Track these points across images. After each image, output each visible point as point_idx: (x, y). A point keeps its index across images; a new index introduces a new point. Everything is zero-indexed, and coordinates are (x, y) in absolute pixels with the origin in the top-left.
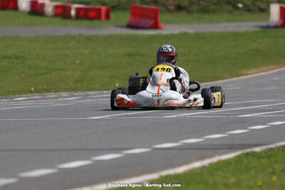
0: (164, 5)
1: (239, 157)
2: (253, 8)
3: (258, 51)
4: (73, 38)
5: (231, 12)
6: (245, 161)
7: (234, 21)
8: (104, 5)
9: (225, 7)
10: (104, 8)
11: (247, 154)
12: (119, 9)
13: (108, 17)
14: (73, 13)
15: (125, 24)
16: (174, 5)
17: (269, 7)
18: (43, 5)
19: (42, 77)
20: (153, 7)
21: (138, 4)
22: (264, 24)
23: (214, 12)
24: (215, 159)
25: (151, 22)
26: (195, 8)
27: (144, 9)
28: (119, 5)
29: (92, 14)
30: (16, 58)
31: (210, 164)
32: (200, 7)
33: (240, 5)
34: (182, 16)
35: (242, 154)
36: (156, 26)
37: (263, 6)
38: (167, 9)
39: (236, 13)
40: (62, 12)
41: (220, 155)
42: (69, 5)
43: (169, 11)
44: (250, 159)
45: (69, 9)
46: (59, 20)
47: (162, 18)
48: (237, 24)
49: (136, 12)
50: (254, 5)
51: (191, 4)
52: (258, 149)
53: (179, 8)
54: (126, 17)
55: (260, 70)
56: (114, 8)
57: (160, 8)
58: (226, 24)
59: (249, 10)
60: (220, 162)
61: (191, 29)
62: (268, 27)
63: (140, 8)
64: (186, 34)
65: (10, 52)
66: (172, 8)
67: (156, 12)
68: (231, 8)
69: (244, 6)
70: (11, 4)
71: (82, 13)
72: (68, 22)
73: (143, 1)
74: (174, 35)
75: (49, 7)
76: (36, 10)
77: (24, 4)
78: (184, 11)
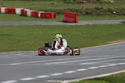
0: (80, 12)
2: (120, 13)
3: (119, 33)
5: (110, 15)
7: (111, 19)
8: (53, 12)
9: (108, 13)
10: (53, 13)
12: (60, 14)
13: (55, 17)
14: (39, 15)
15: (62, 21)
16: (85, 12)
23: (102, 15)
25: (73, 20)
26: (94, 13)
27: (70, 13)
28: (60, 12)
29: (48, 16)
32: (97, 13)
33: (115, 12)
34: (88, 17)
36: (75, 21)
38: (82, 14)
39: (113, 16)
40: (35, 15)
42: (38, 11)
45: (38, 13)
46: (33, 18)
48: (112, 21)
49: (67, 15)
53: (87, 13)
55: (116, 41)
56: (58, 13)
58: (107, 21)
59: (119, 15)
61: (90, 23)
64: (88, 25)
66: (84, 13)
67: (76, 15)
68: (110, 13)
69: (116, 13)
70: (13, 11)
71: (43, 15)
72: (37, 19)
73: (71, 10)
74: (83, 26)
75: (29, 12)
76: (24, 14)
77: (18, 11)
78: (89, 15)
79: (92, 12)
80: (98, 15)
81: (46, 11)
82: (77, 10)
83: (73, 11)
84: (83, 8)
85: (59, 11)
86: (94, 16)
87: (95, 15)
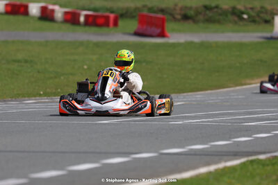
0: (171, 15)
1: (244, 164)
2: (257, 19)
5: (236, 23)
6: (250, 168)
8: (112, 12)
9: (230, 17)
10: (112, 16)
11: (252, 162)
12: (127, 17)
16: (181, 14)
17: (273, 18)
18: (53, 11)
19: (51, 81)
20: (160, 15)
21: (145, 12)
23: (219, 22)
24: (221, 166)
25: (159, 31)
26: (201, 17)
27: (151, 17)
28: (127, 13)
31: (216, 170)
32: (206, 17)
33: (245, 16)
35: (247, 161)
36: (162, 35)
37: (268, 18)
39: (241, 24)
40: (72, 19)
41: (226, 161)
42: (78, 11)
43: (175, 19)
44: (255, 166)
45: (79, 15)
47: (169, 26)
49: (144, 20)
50: (258, 16)
51: (198, 13)
53: (186, 18)
54: (133, 25)
56: (122, 15)
57: (167, 17)
59: (254, 21)
60: (225, 168)
62: (272, 38)
66: (179, 17)
67: (163, 21)
68: (236, 19)
69: (249, 17)
70: (22, 9)
71: (90, 19)
79: (197, 15)
80: (210, 20)
82: (162, 11)
83: (155, 12)
84: (176, 5)
85: (124, 11)
86: (201, 25)
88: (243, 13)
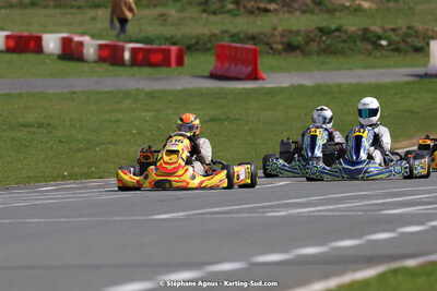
0: (267, 44)
2: (403, 46)
4: (127, 94)
5: (369, 54)
7: (373, 67)
8: (173, 44)
9: (360, 45)
10: (174, 49)
12: (197, 50)
13: (180, 62)
14: (127, 56)
15: (207, 74)
16: (281, 43)
17: (428, 44)
18: (81, 44)
19: (80, 154)
20: (249, 46)
21: (226, 41)
22: (421, 71)
23: (342, 53)
25: (248, 70)
26: (314, 46)
27: (236, 48)
28: (197, 43)
29: (157, 58)
30: (40, 125)
32: (322, 46)
33: (384, 43)
34: (294, 59)
36: (254, 76)
37: (419, 44)
38: (272, 48)
39: (378, 54)
40: (111, 55)
42: (121, 44)
43: (274, 52)
45: (122, 49)
46: (105, 66)
47: (264, 62)
48: (378, 71)
49: (224, 54)
50: (404, 42)
51: (309, 40)
52: (411, 263)
53: (290, 48)
54: (208, 62)
56: (189, 48)
57: (260, 48)
58: (361, 72)
59: (397, 50)
61: (308, 79)
62: (426, 75)
63: (230, 47)
64: (301, 86)
65: (31, 117)
66: (280, 47)
67: (255, 53)
68: (370, 47)
69: (389, 44)
70: (33, 43)
71: (140, 55)
72: (119, 69)
73: (234, 37)
74: (282, 90)
75: (91, 47)
76: (71, 52)
77: (52, 43)
78: (298, 53)
79: (307, 43)
80: (328, 51)
81: (146, 41)
82: (253, 38)
83: (241, 41)
84: (274, 29)
85: (193, 42)
86: (315, 58)
87: (318, 54)
88: (380, 38)
